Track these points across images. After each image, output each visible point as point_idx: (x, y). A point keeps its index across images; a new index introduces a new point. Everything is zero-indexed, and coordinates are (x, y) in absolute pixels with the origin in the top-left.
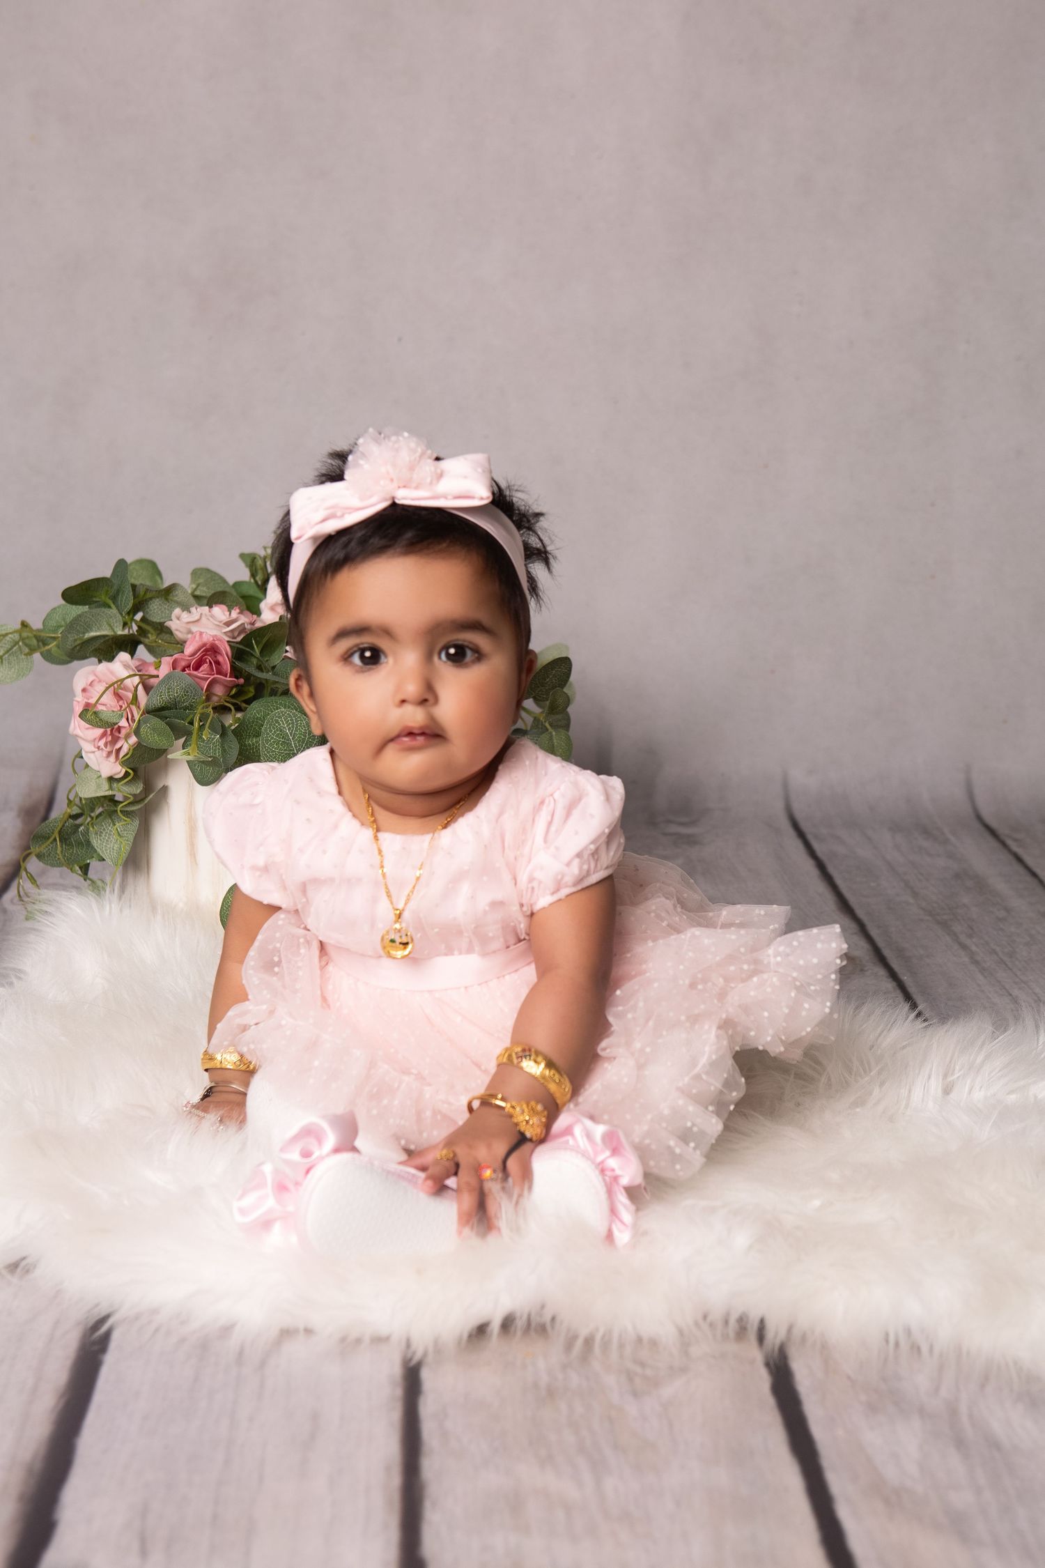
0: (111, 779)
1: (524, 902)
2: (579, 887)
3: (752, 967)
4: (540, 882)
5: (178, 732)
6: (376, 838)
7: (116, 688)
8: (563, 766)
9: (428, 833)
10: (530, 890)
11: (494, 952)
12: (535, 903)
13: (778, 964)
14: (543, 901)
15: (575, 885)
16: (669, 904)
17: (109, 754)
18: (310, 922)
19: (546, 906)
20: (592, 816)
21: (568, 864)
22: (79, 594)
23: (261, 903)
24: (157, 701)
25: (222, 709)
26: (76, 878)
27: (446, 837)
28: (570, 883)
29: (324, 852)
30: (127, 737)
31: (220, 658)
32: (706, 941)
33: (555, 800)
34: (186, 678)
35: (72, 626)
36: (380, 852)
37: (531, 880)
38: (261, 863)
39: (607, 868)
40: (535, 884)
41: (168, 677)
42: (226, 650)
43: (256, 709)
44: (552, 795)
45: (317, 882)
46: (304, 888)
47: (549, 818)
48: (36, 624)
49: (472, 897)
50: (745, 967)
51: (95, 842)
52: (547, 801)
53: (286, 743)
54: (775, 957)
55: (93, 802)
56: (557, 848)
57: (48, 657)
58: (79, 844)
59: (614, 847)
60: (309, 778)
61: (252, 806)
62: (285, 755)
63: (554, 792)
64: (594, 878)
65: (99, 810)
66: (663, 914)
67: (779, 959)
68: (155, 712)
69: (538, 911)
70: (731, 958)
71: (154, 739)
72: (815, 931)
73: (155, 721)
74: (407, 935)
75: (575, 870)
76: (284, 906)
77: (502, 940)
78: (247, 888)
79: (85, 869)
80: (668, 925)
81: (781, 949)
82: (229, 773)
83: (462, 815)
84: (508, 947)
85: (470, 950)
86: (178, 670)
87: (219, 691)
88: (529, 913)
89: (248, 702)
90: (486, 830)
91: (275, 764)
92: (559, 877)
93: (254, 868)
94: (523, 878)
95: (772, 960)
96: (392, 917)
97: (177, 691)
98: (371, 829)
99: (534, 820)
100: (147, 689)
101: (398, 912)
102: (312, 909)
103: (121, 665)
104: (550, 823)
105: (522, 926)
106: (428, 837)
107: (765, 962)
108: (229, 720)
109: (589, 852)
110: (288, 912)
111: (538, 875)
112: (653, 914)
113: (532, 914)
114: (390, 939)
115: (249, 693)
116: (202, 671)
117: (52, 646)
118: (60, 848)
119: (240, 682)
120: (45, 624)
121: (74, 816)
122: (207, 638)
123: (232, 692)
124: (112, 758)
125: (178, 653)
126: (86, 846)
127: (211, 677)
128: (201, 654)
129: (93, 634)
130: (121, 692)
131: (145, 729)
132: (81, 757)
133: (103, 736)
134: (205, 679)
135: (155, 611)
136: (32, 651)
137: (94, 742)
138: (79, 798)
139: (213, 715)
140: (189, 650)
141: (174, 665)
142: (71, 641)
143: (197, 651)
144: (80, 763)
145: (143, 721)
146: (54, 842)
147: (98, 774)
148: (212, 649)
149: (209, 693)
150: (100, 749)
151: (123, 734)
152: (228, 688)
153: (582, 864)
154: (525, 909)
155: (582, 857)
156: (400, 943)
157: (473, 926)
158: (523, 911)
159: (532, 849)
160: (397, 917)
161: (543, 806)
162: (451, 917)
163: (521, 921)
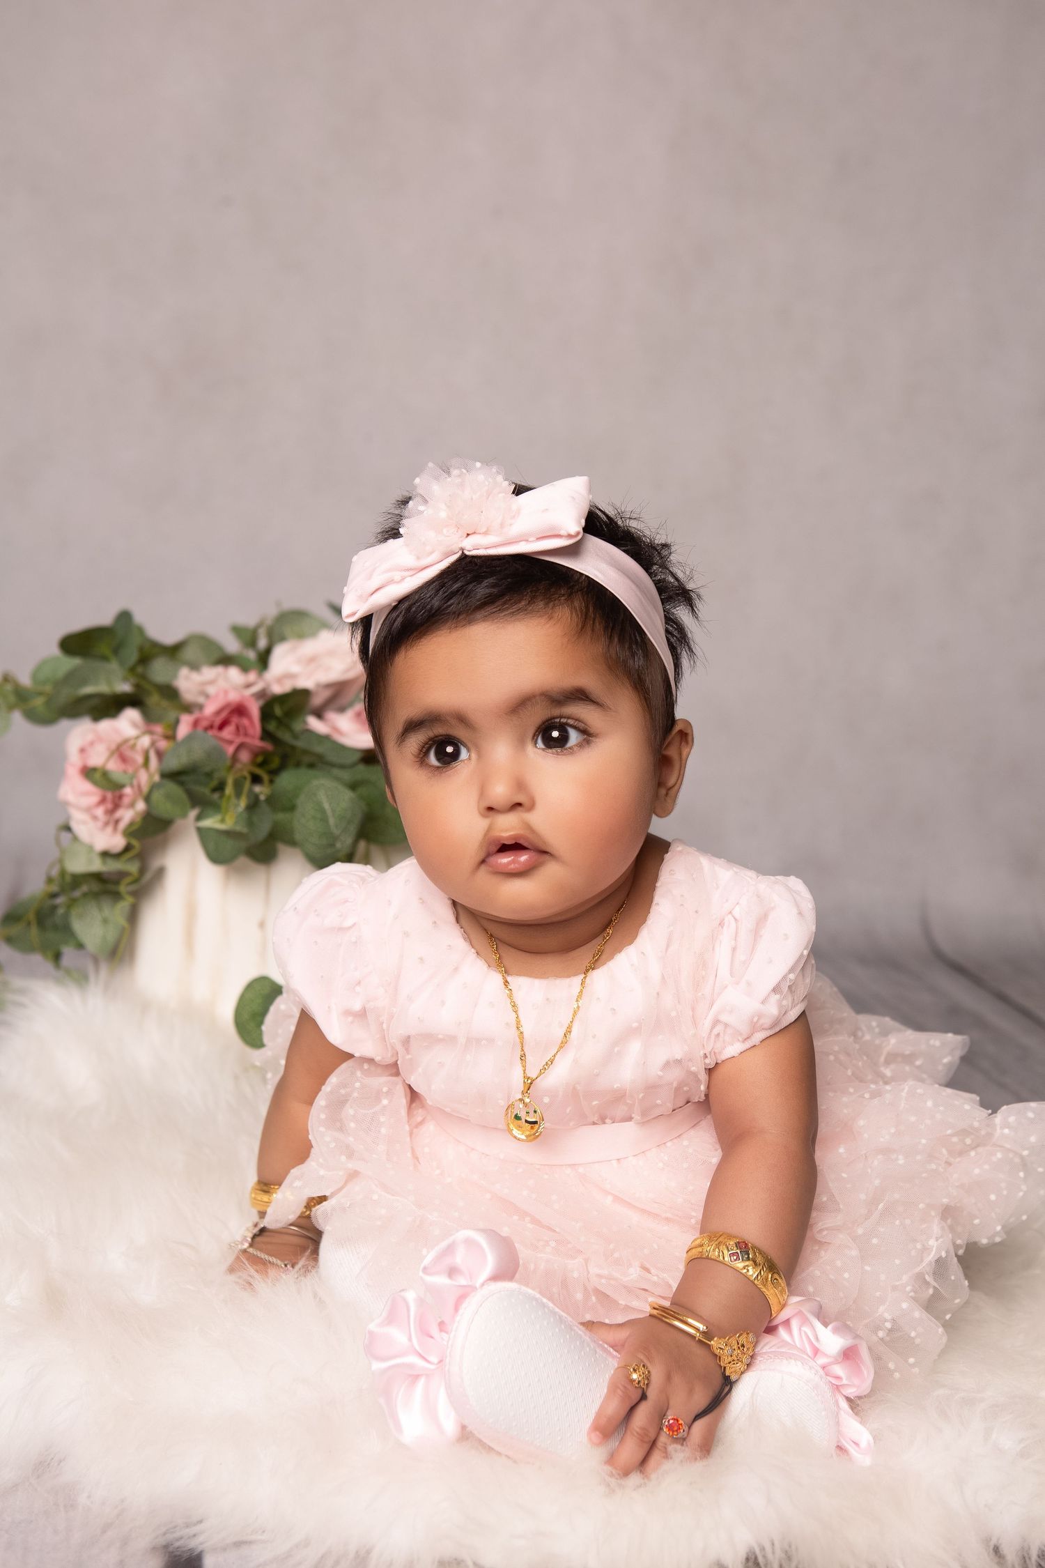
0: (105, 854)
1: (705, 1051)
2: (777, 1029)
4: (726, 1025)
5: (196, 800)
6: (506, 983)
7: (121, 751)
8: (736, 873)
9: (575, 974)
10: (713, 1037)
12: (720, 1052)
14: (733, 1049)
15: (771, 1028)
17: (106, 824)
19: (736, 1055)
20: (786, 936)
21: (765, 1001)
22: (80, 644)
24: (174, 763)
25: (256, 779)
26: (49, 966)
28: (766, 1026)
30: (132, 805)
31: (247, 720)
33: (736, 920)
34: (208, 739)
35: (71, 678)
36: (513, 1004)
37: (716, 1022)
38: (357, 1006)
39: (803, 1000)
40: (720, 1028)
41: (189, 738)
42: (255, 709)
43: (287, 779)
44: (730, 913)
46: (407, 1043)
47: (733, 944)
48: (25, 680)
51: (78, 926)
52: (726, 919)
53: (325, 819)
55: (77, 880)
56: (749, 984)
57: (35, 717)
58: (56, 928)
59: (808, 972)
60: (420, 898)
63: (734, 909)
65: (85, 888)
68: (172, 776)
69: (723, 1063)
71: (164, 808)
73: (172, 787)
75: (772, 1010)
78: (335, 1035)
79: (57, 957)
83: (619, 950)
84: (674, 1111)
85: (627, 1119)
86: (200, 730)
87: (245, 756)
88: (711, 1066)
89: (277, 772)
90: (653, 968)
92: (755, 1020)
94: (704, 1025)
97: (197, 752)
98: (499, 972)
99: (713, 947)
100: (160, 755)
101: (529, 1081)
103: (128, 723)
104: (734, 949)
105: (702, 1083)
108: (263, 791)
109: (788, 984)
111: (724, 1018)
113: (715, 1067)
114: (515, 1113)
115: (276, 762)
116: (227, 733)
117: (39, 702)
118: (34, 931)
119: (268, 746)
120: (34, 676)
121: (54, 896)
122: (233, 697)
123: (260, 759)
124: (110, 829)
125: (196, 715)
126: (66, 930)
127: (238, 740)
128: (224, 715)
129: (89, 690)
130: (128, 753)
131: (156, 796)
132: (67, 828)
133: (103, 801)
134: (230, 742)
135: (159, 670)
136: (11, 708)
137: (88, 810)
138: (63, 873)
139: (247, 783)
140: (210, 709)
141: (196, 724)
142: (66, 694)
143: (218, 712)
144: (65, 836)
145: (154, 787)
146: (29, 924)
147: (90, 848)
148: (239, 710)
149: (235, 758)
150: (95, 818)
151: (126, 801)
152: (255, 754)
153: (779, 1003)
154: (707, 1061)
155: (781, 993)
156: (526, 1121)
157: (641, 1095)
158: (705, 1064)
159: (715, 984)
160: (526, 1088)
161: (722, 927)
162: (615, 1087)
163: (698, 1081)
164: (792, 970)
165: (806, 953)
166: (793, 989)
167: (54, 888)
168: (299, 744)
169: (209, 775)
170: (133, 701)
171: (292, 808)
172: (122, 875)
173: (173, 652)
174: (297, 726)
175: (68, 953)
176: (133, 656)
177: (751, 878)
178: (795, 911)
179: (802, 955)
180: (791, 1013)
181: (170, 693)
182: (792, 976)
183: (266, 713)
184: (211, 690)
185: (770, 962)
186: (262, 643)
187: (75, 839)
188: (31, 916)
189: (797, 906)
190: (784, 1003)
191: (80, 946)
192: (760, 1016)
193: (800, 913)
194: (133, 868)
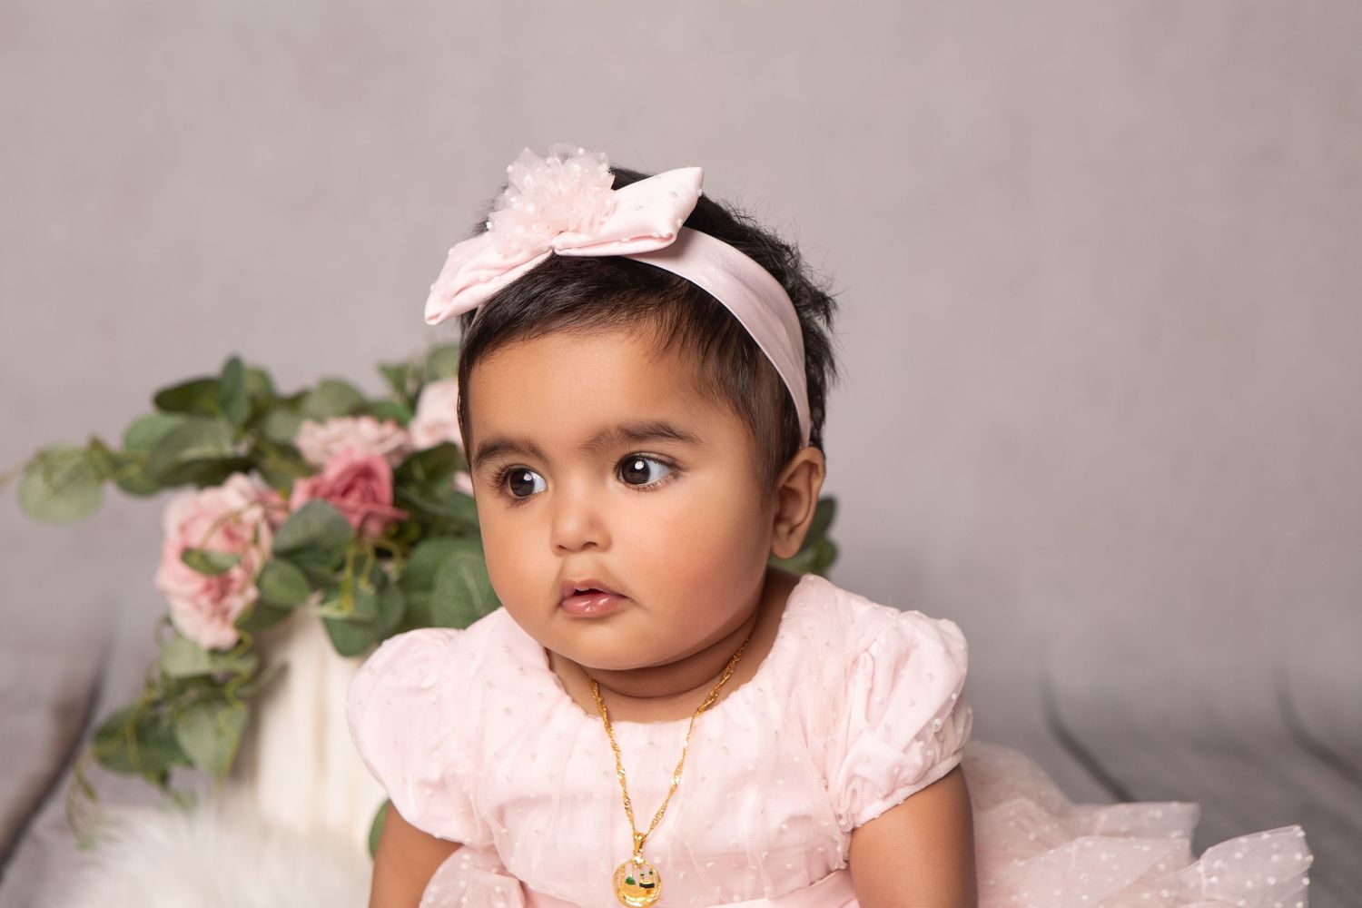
0: (215, 652)
1: (841, 811)
2: (923, 785)
3: (1174, 893)
4: (865, 780)
5: (317, 583)
7: (228, 526)
8: (876, 608)
9: (684, 717)
10: (849, 794)
11: (792, 892)
12: (859, 814)
13: (1212, 886)
14: (871, 809)
15: (916, 782)
16: (1030, 805)
17: (213, 615)
18: (514, 865)
19: (875, 817)
20: (931, 677)
21: (906, 750)
22: (177, 399)
23: (429, 837)
24: (289, 539)
25: (383, 554)
26: (154, 791)
27: (712, 721)
28: (910, 780)
29: (534, 757)
30: (241, 591)
31: (375, 485)
32: (1104, 856)
33: (873, 659)
34: (329, 510)
35: (169, 441)
36: (614, 747)
37: (851, 777)
38: (435, 775)
39: (955, 753)
40: (856, 784)
41: (305, 509)
42: (384, 472)
43: (425, 553)
44: (867, 650)
45: (525, 803)
46: (501, 814)
47: (869, 684)
48: (114, 442)
49: (763, 811)
50: (1165, 893)
51: (183, 739)
52: (861, 659)
53: (468, 599)
54: (1209, 876)
55: (184, 684)
56: (888, 729)
57: (129, 487)
58: (159, 744)
59: (961, 721)
60: (506, 647)
61: (421, 690)
62: (466, 617)
63: (870, 646)
64: (943, 768)
65: (193, 694)
66: (1026, 823)
67: (1214, 880)
68: (286, 555)
69: (863, 825)
70: (1144, 882)
71: (279, 593)
72: (1266, 836)
73: (286, 569)
74: (651, 873)
75: (916, 759)
76: (467, 840)
77: (804, 872)
78: (410, 811)
79: (163, 778)
80: (1038, 839)
81: (1217, 864)
82: (386, 643)
83: (736, 688)
84: (812, 883)
85: (757, 894)
86: (319, 500)
87: (374, 528)
88: (849, 829)
89: (413, 544)
90: (775, 710)
91: (452, 632)
92: (896, 771)
93: (424, 784)
94: (838, 778)
95: (1204, 882)
96: (631, 846)
97: (316, 525)
98: (600, 719)
99: (846, 688)
100: (273, 527)
101: (640, 838)
102: (517, 844)
103: (236, 493)
104: (871, 691)
105: (839, 849)
106: (685, 723)
107: (1192, 885)
108: (392, 568)
109: (934, 730)
110: (471, 849)
111: (861, 770)
112: (1012, 824)
113: (854, 830)
114: (627, 877)
115: (414, 531)
116: (352, 501)
117: (133, 471)
118: (132, 750)
119: (404, 515)
120: (127, 439)
121: (155, 704)
122: (359, 456)
123: (393, 530)
124: (218, 621)
125: (315, 480)
126: (171, 746)
127: (364, 509)
128: (347, 479)
129: (193, 453)
130: (236, 530)
131: (270, 580)
132: (168, 621)
133: (208, 588)
134: (353, 511)
135: (278, 426)
136: (101, 478)
137: (193, 599)
138: (165, 676)
139: (371, 561)
140: (332, 472)
141: (314, 491)
142: (164, 461)
143: (341, 477)
144: (167, 631)
145: (266, 568)
146: (125, 742)
147: (195, 645)
148: (364, 473)
149: (361, 530)
150: (199, 608)
151: (236, 586)
152: (387, 523)
153: (924, 750)
154: (843, 822)
155: (925, 739)
156: (642, 885)
157: (765, 854)
158: (840, 827)
159: (848, 732)
160: (639, 846)
161: (857, 666)
162: (731, 842)
163: (836, 843)
164: (938, 714)
165: (954, 697)
166: (941, 738)
167: (156, 694)
168: (442, 510)
169: (328, 552)
170: (244, 466)
171: (428, 587)
172: (231, 675)
173: (295, 403)
174: (442, 490)
175: (178, 773)
176: (243, 411)
177: (893, 614)
178: (942, 649)
179: (949, 699)
180: (940, 766)
181: (290, 452)
182: (938, 722)
183: (401, 477)
184: (337, 448)
185: (913, 704)
186: (411, 386)
187: (178, 635)
188: (129, 730)
189: (945, 643)
190: (930, 753)
191: (190, 763)
192: (902, 768)
193: (948, 652)
194: (245, 666)
